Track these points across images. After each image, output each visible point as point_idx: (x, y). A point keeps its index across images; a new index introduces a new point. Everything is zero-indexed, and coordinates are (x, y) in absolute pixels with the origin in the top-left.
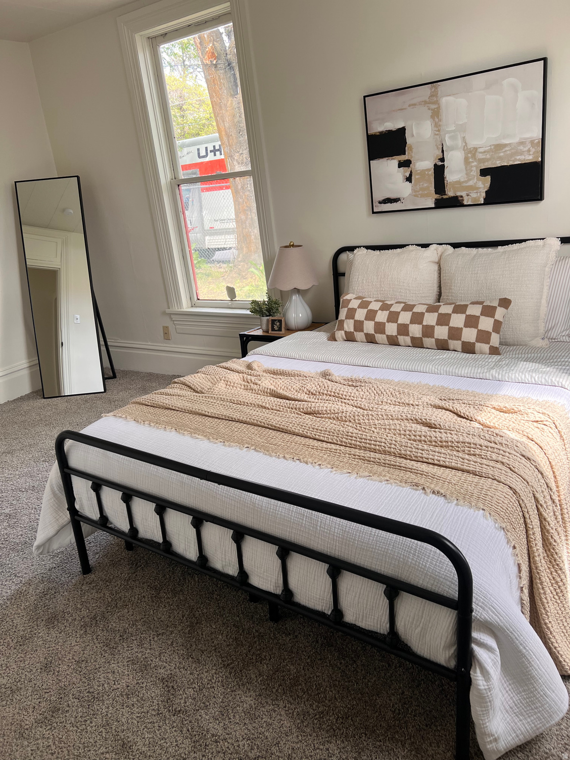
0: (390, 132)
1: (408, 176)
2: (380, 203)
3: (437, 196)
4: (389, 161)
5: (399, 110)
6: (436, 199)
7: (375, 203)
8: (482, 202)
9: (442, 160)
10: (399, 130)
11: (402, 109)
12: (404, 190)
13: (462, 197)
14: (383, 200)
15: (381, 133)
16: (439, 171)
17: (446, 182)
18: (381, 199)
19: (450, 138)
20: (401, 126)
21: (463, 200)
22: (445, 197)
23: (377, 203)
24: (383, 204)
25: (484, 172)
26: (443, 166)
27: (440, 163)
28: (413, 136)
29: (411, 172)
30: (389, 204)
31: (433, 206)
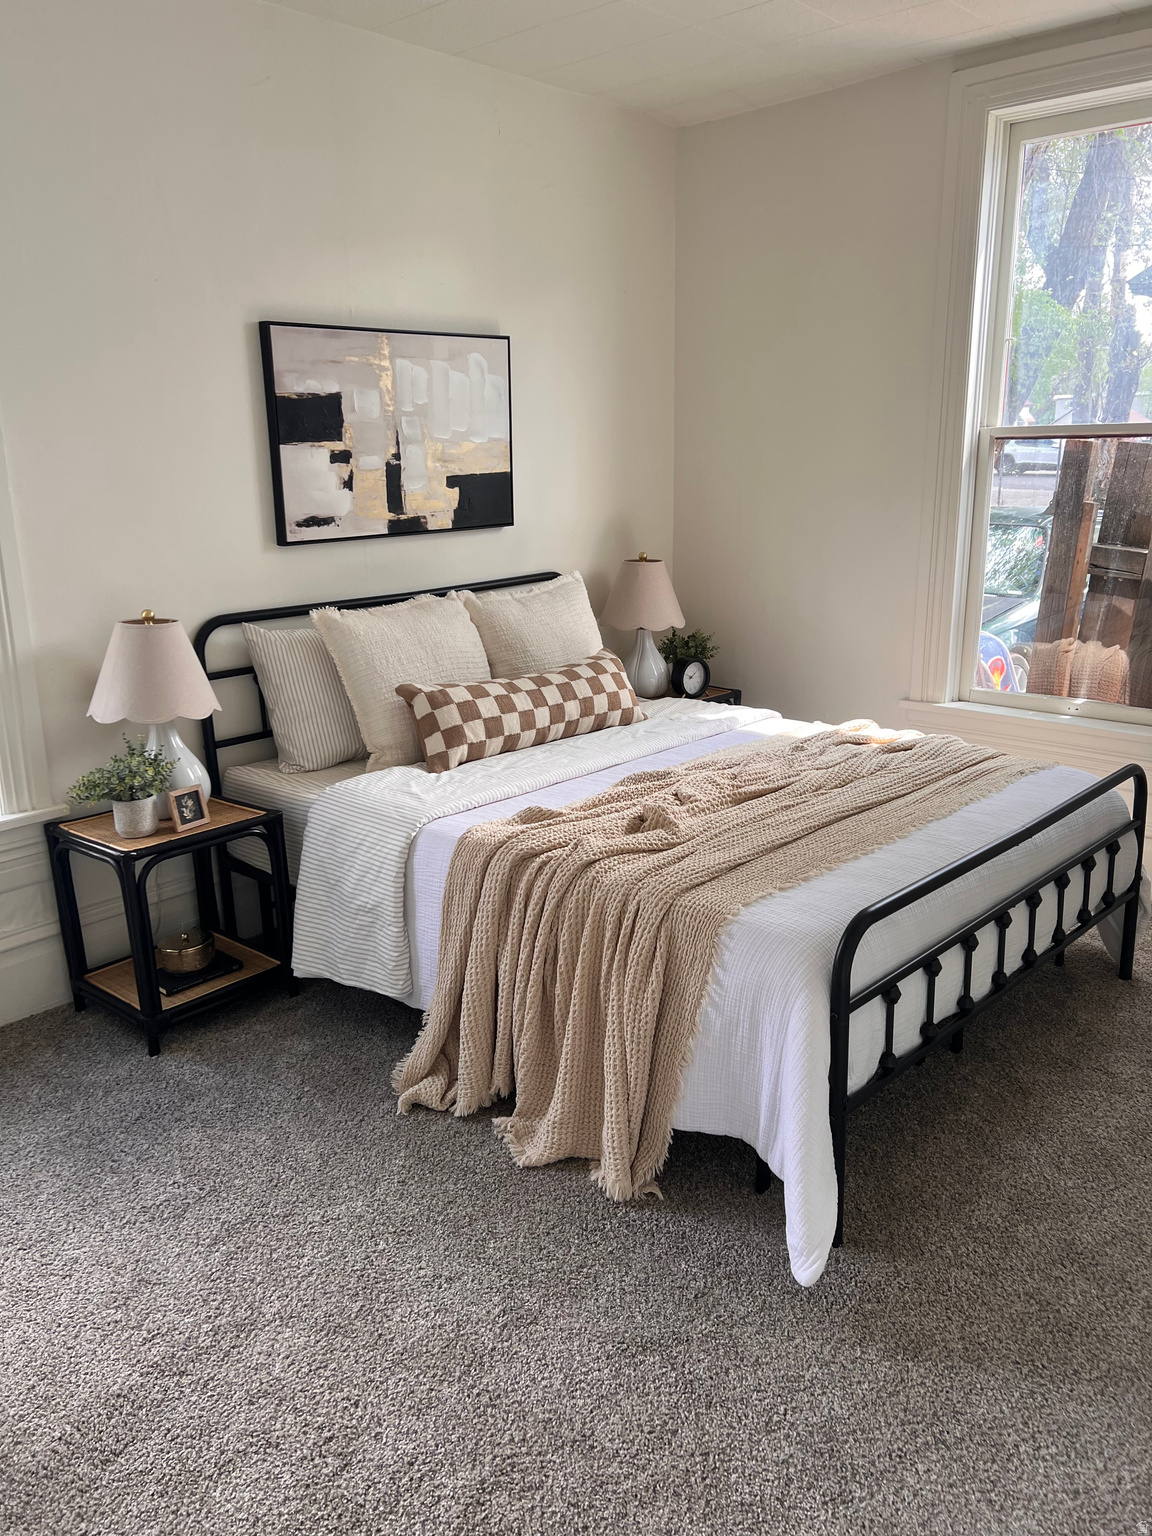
0: (316, 397)
1: (346, 478)
2: (299, 525)
3: (391, 516)
4: (314, 449)
5: (331, 362)
6: (390, 521)
7: (290, 525)
8: (451, 527)
9: (397, 456)
10: (331, 396)
11: (335, 362)
12: (340, 503)
13: (425, 517)
14: (305, 521)
15: (300, 395)
16: (393, 474)
17: (403, 493)
18: (302, 517)
19: (407, 422)
20: (334, 390)
21: (426, 523)
22: (403, 517)
23: (294, 525)
24: (304, 528)
25: (452, 481)
26: (400, 464)
27: (395, 462)
28: (353, 410)
29: (352, 472)
30: (315, 528)
31: (386, 532)
